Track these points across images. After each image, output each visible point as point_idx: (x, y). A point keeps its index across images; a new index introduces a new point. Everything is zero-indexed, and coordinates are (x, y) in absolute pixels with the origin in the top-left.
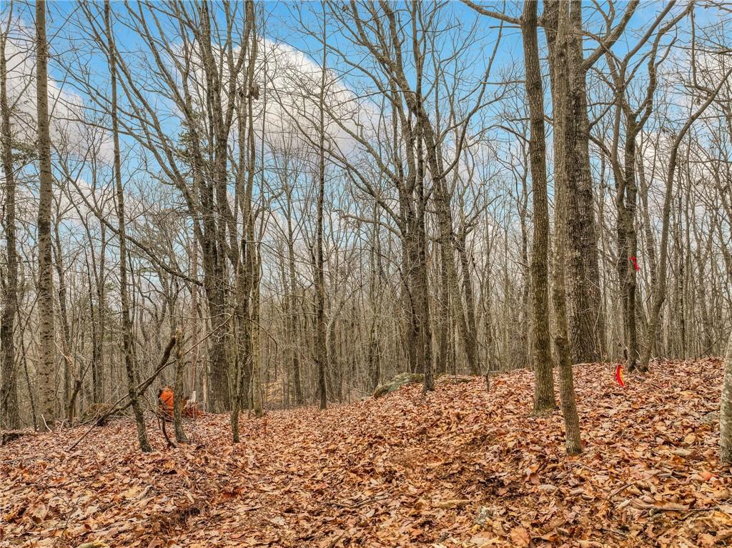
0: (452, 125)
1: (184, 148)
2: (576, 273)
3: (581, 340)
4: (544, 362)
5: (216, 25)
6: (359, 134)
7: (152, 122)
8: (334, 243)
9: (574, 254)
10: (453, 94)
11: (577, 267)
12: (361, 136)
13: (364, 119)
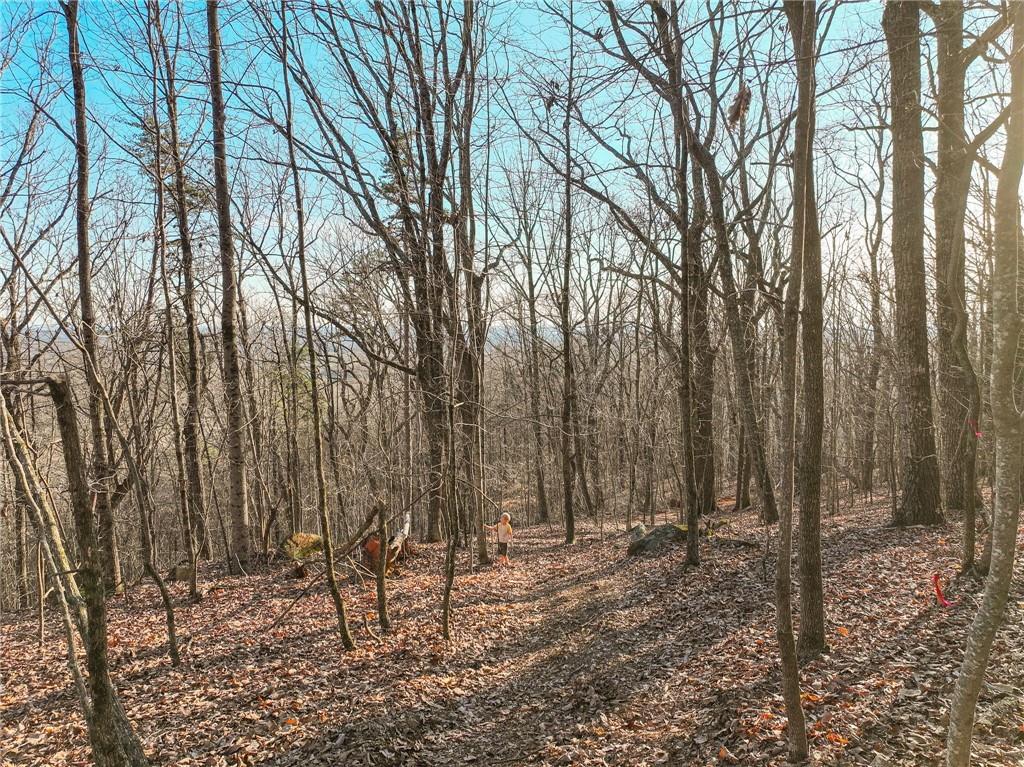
0: (764, 130)
1: (388, 181)
2: (917, 397)
3: (920, 491)
4: (811, 591)
5: (427, 15)
6: (625, 151)
7: (349, 162)
8: (593, 292)
9: (915, 370)
10: (767, 81)
11: (918, 389)
12: (628, 153)
13: (634, 128)
